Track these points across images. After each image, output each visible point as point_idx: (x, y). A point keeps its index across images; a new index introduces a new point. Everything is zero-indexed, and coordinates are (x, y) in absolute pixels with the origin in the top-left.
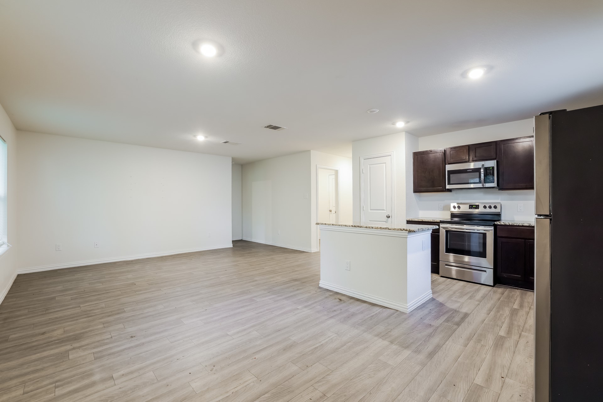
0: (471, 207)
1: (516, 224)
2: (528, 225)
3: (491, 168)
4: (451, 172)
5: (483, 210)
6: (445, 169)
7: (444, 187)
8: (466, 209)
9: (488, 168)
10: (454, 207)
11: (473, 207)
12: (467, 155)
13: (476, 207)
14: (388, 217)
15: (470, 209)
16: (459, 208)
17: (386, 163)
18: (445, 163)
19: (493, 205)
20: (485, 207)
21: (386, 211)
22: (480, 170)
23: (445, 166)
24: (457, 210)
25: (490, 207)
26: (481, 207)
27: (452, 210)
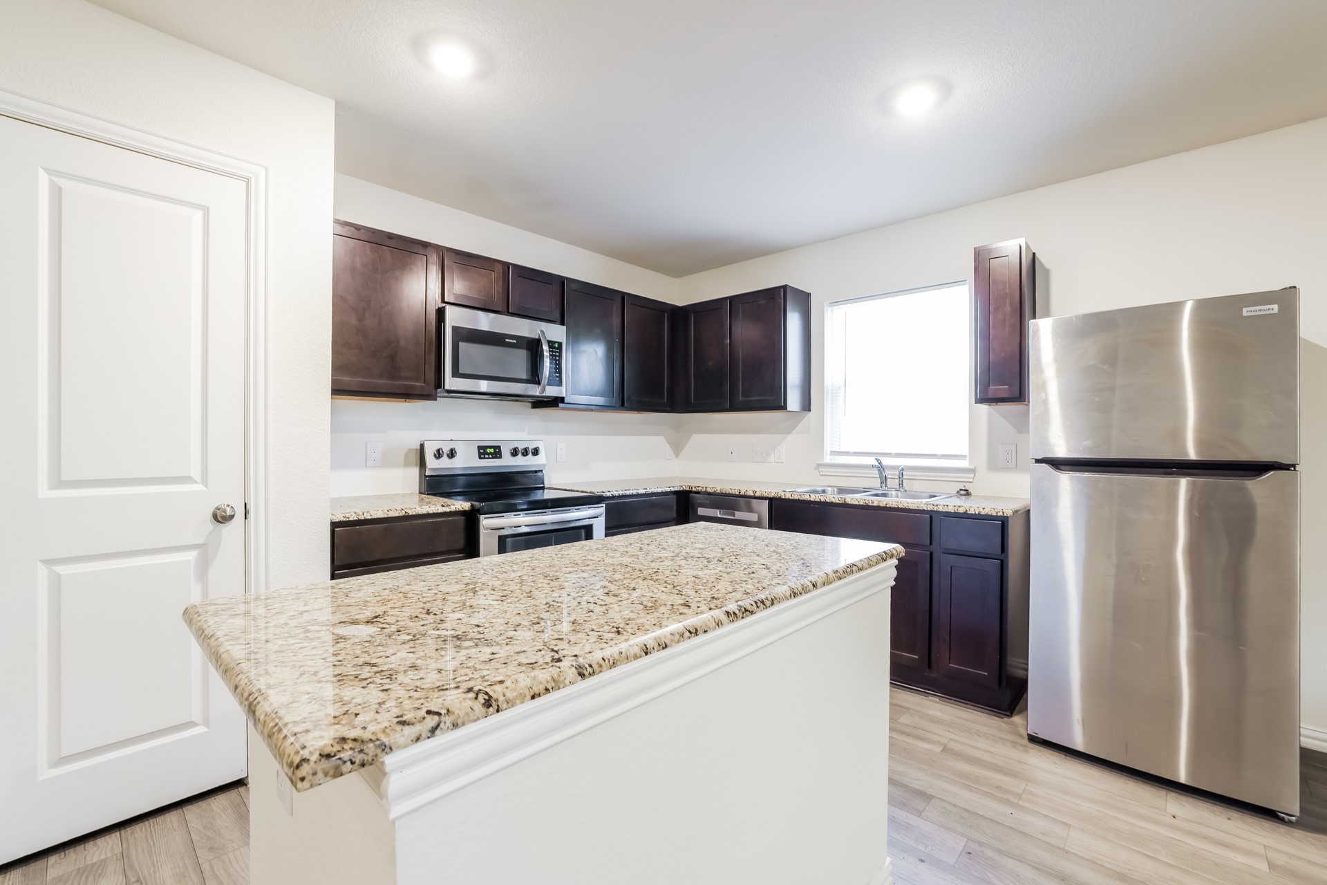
0: (483, 452)
1: (628, 493)
3: (557, 346)
4: (462, 334)
5: (507, 462)
6: (444, 322)
7: (439, 383)
8: (467, 461)
9: (551, 344)
10: (438, 455)
11: (488, 454)
12: (501, 290)
13: (495, 453)
14: (221, 518)
15: (480, 458)
16: (452, 454)
17: (206, 211)
18: (443, 301)
19: (531, 447)
20: (515, 453)
21: (205, 482)
22: (533, 347)
23: (444, 307)
24: (445, 464)
25: (525, 453)
26: (506, 452)
27: (432, 464)
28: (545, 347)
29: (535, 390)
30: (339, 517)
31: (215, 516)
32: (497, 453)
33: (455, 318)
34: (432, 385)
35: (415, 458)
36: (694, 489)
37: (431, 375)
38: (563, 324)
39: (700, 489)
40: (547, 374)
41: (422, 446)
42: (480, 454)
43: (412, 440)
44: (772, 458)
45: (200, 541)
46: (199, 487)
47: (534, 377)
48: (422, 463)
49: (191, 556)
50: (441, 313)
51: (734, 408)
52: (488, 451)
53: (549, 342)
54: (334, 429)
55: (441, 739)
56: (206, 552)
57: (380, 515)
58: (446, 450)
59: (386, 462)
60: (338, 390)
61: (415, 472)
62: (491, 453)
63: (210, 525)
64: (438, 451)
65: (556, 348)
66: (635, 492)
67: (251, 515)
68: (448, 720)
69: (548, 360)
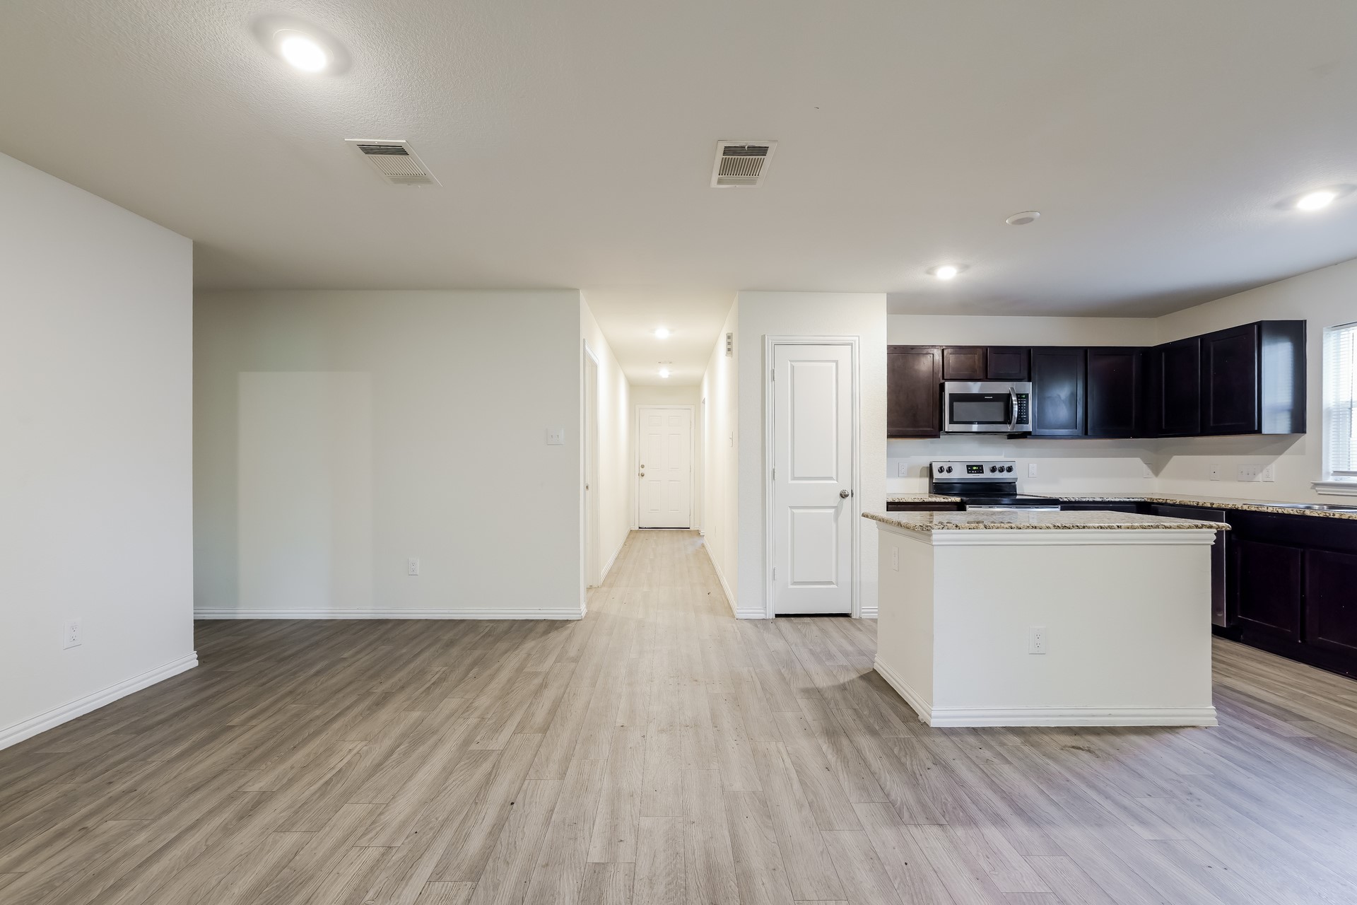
0: (970, 469)
1: (1084, 500)
2: (1100, 500)
3: (1024, 396)
4: (955, 398)
5: (987, 475)
6: (944, 391)
7: (941, 427)
8: (959, 474)
9: (1019, 396)
10: (941, 470)
11: (974, 470)
12: (981, 365)
13: (979, 469)
14: (843, 496)
15: (968, 473)
16: (949, 470)
17: (837, 362)
18: (943, 378)
19: (1006, 466)
20: (993, 470)
21: (837, 480)
22: (1006, 398)
23: (944, 383)
24: (945, 475)
25: (1001, 470)
26: (986, 469)
27: (937, 475)
28: (1014, 398)
29: (1008, 428)
30: (890, 500)
31: (841, 495)
32: (980, 469)
33: (951, 388)
34: (937, 429)
35: (926, 472)
36: (1155, 501)
37: (936, 422)
38: (1029, 381)
39: (1160, 501)
40: (1016, 416)
41: (931, 465)
42: (968, 470)
43: (925, 461)
44: (1260, 477)
45: (836, 505)
46: (835, 482)
47: (1007, 420)
48: (931, 476)
49: (832, 511)
50: (942, 387)
51: (1204, 433)
52: (974, 468)
53: (1017, 395)
54: (888, 456)
55: (944, 531)
56: (837, 509)
57: (910, 500)
58: (946, 467)
59: (909, 474)
60: (890, 436)
61: (927, 480)
62: (975, 470)
63: (839, 498)
64: (941, 468)
65: (1022, 397)
66: (1091, 500)
67: (854, 495)
68: (946, 527)
69: (1017, 406)
